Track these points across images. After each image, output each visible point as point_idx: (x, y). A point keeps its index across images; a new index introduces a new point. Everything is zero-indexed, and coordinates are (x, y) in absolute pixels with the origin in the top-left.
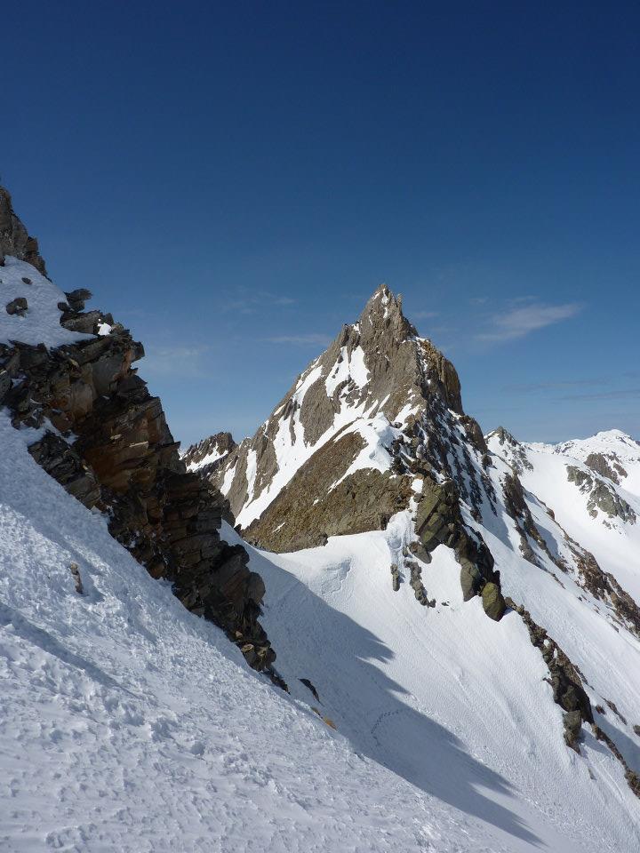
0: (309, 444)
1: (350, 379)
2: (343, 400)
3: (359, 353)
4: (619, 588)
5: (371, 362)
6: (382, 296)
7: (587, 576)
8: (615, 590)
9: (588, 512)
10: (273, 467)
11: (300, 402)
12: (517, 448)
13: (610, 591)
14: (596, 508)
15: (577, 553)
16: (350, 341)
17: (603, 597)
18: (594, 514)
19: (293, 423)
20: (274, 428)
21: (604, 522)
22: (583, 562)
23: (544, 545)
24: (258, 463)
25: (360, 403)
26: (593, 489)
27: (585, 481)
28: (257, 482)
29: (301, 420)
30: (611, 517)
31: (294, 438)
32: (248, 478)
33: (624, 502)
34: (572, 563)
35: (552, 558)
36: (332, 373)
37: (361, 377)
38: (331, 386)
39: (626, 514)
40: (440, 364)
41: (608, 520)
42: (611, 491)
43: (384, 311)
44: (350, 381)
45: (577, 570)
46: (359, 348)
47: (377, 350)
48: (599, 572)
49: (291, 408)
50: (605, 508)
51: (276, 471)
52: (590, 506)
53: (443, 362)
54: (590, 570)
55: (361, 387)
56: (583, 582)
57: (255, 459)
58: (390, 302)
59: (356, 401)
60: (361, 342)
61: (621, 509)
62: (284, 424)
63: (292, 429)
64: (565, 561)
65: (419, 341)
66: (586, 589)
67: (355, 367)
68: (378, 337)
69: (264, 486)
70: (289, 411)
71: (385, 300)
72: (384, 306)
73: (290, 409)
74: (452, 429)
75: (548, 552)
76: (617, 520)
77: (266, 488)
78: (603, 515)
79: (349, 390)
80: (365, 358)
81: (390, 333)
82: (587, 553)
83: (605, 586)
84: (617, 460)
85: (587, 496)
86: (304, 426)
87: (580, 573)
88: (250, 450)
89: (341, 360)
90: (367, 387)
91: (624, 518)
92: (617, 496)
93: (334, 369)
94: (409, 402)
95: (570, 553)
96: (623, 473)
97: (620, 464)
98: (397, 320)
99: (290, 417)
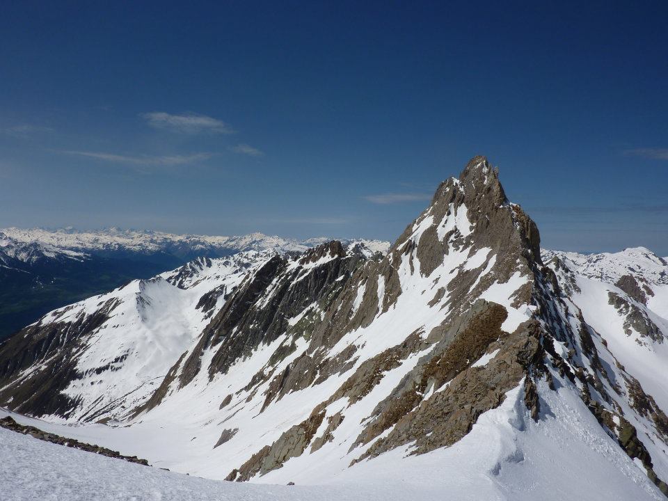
0: (424, 275)
1: (456, 229)
2: (451, 245)
3: (463, 209)
4: (657, 407)
5: (472, 217)
6: (482, 166)
7: (636, 399)
8: (654, 409)
9: (623, 331)
10: (398, 290)
11: (417, 243)
12: (569, 274)
13: (651, 411)
14: (631, 328)
15: (628, 381)
16: (457, 199)
17: (646, 415)
18: (629, 332)
19: (412, 258)
20: (398, 261)
21: (637, 340)
22: (632, 388)
23: (605, 376)
24: (386, 285)
25: (464, 249)
26: (629, 313)
27: (623, 305)
28: (385, 300)
29: (418, 256)
30: (642, 336)
31: (412, 269)
32: (379, 295)
33: (654, 325)
34: (624, 388)
35: (611, 385)
36: (442, 223)
37: (465, 229)
38: (442, 232)
39: (655, 335)
40: (527, 224)
41: (640, 339)
42: (644, 315)
43: (484, 179)
44: (455, 231)
45: (628, 394)
46: (463, 205)
47: (479, 209)
48: (643, 396)
49: (410, 246)
50: (638, 328)
51: (400, 293)
52: (626, 326)
53: (529, 223)
54: (638, 395)
55: (465, 236)
56: (632, 403)
57: (384, 282)
58: (489, 172)
59: (461, 247)
60: (465, 200)
61: (651, 331)
62: (405, 258)
63: (411, 263)
64: (620, 387)
65: (512, 206)
66: (634, 408)
67: (460, 220)
68: (479, 199)
69: (391, 303)
70: (409, 249)
71: (485, 170)
72: (485, 175)
73: (409, 248)
74: (545, 287)
75: (608, 380)
76: (647, 339)
77: (392, 306)
78: (636, 334)
79: (455, 237)
80: (468, 214)
81: (490, 198)
82: (634, 380)
83: (648, 406)
84: (647, 282)
85: (624, 317)
86: (420, 261)
87: (630, 396)
88: (380, 275)
89: (449, 214)
90: (470, 237)
91: (654, 339)
92: (649, 320)
93: (444, 220)
94: (518, 269)
95: (624, 381)
96: (651, 293)
97: (649, 286)
98: (496, 189)
99: (409, 254)
